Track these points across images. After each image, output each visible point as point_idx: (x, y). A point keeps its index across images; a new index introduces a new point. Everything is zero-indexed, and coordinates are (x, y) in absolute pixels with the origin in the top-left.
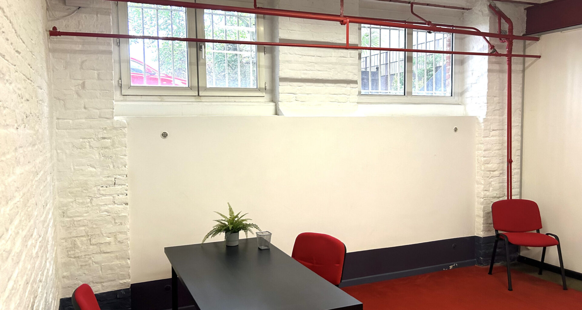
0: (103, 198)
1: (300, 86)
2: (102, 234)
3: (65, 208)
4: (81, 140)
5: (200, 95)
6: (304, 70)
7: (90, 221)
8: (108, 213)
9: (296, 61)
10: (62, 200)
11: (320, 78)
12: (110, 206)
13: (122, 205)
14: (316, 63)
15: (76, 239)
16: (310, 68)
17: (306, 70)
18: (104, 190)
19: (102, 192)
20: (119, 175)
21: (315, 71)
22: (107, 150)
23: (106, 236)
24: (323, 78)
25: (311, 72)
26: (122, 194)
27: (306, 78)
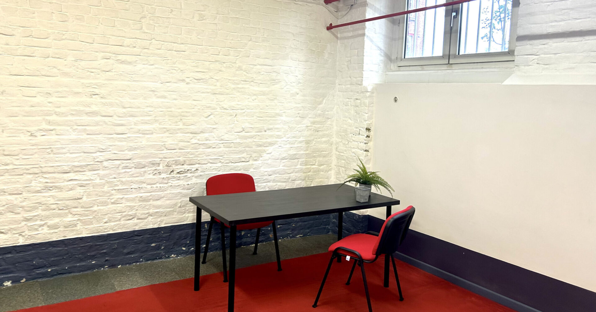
0: (354, 143)
1: (544, 44)
2: (351, 169)
3: (338, 145)
4: (347, 100)
5: (450, 63)
6: (552, 22)
7: (346, 157)
8: (355, 154)
9: (542, 11)
10: (337, 139)
11: (578, 30)
12: (356, 149)
13: (362, 150)
14: (572, 9)
15: (340, 168)
16: (561, 17)
17: (556, 21)
18: (354, 137)
19: (353, 139)
20: (362, 128)
21: (569, 20)
22: (357, 108)
23: (352, 171)
24: (582, 28)
25: (562, 23)
26: (363, 142)
27: (555, 33)
